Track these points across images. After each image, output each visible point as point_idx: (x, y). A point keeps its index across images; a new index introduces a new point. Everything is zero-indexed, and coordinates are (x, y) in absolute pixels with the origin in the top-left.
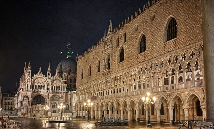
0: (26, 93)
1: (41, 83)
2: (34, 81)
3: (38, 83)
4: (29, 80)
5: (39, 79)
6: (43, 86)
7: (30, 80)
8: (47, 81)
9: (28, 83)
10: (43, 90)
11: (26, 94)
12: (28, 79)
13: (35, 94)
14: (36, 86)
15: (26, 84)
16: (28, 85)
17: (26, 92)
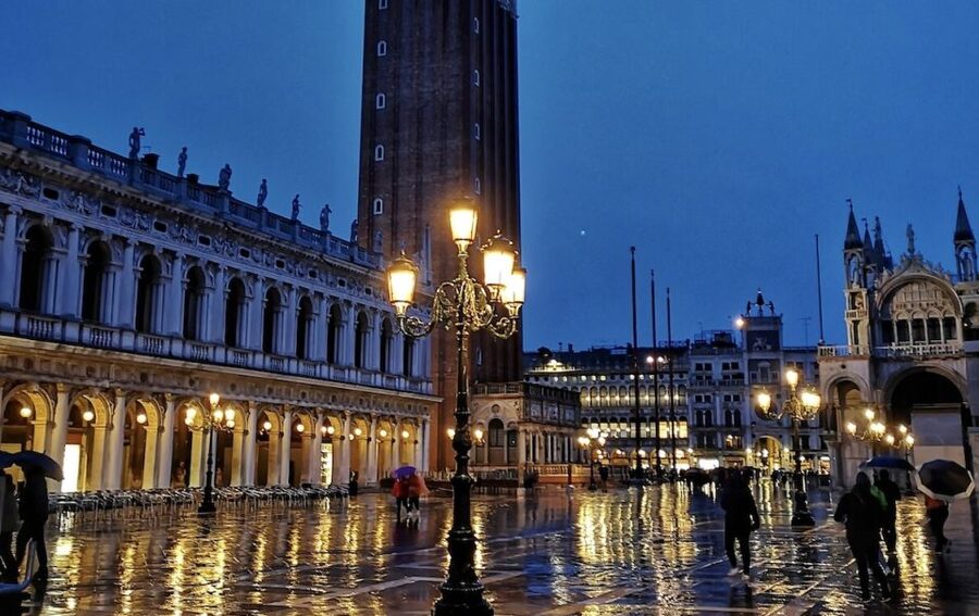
0: (843, 367)
1: (925, 306)
2: (888, 299)
3: (909, 307)
4: (858, 300)
5: (915, 287)
6: (941, 323)
7: (861, 297)
8: (960, 293)
9: (853, 315)
10: (942, 341)
11: (842, 370)
12: (853, 295)
13: (890, 369)
14: (902, 324)
15: (849, 322)
16: (856, 323)
17: (840, 363)
